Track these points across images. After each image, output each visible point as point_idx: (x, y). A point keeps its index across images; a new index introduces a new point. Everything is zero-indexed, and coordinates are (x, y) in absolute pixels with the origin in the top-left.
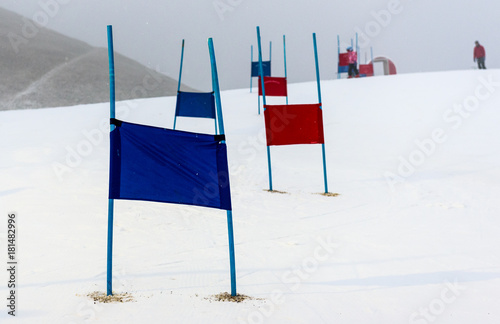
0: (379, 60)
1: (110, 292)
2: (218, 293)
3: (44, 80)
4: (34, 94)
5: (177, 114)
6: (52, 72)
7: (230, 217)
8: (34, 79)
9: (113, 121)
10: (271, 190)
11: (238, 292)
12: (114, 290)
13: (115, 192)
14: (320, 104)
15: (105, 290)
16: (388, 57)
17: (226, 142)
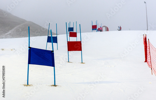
0: (104, 26)
1: (28, 84)
2: (51, 85)
3: (13, 30)
4: (10, 34)
5: (47, 42)
6: (15, 28)
7: (54, 68)
8: (10, 30)
9: (29, 47)
10: (69, 62)
11: (56, 85)
12: (29, 84)
13: (29, 63)
14: (81, 41)
15: (27, 84)
16: (106, 26)
17: (54, 52)
